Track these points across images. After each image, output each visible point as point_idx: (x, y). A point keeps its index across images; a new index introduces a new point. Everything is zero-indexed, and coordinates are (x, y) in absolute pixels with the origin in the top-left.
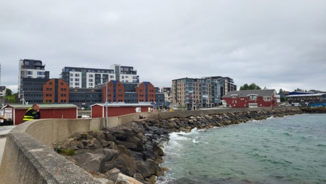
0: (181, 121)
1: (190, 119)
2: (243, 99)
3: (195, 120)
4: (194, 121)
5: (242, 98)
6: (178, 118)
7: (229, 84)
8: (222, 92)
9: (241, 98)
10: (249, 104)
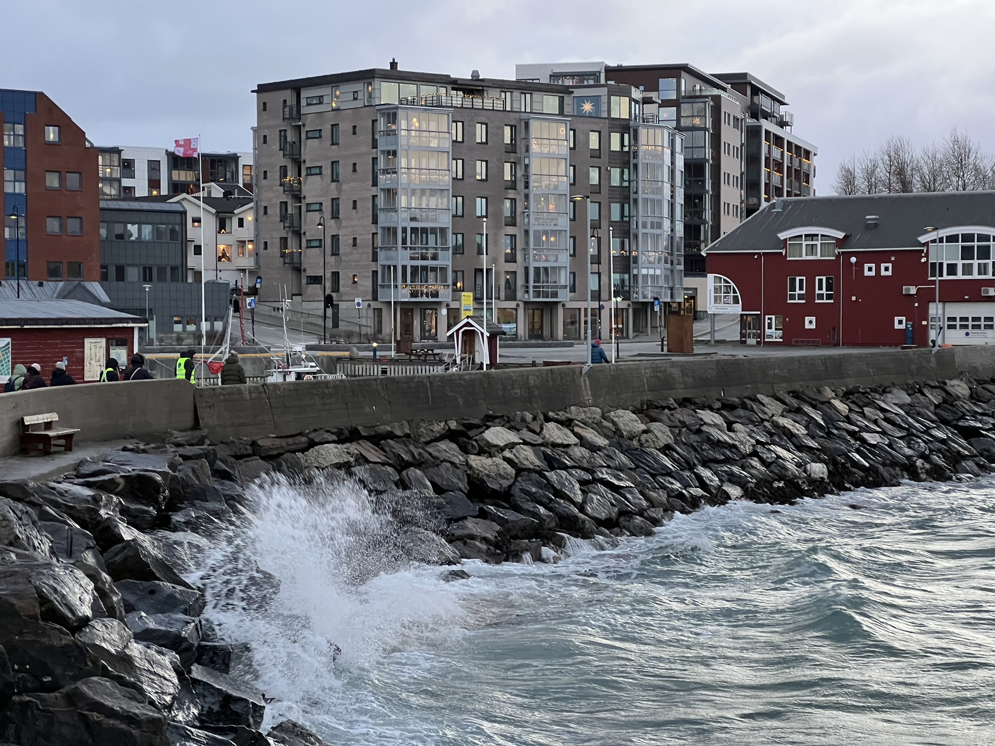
0: (401, 466)
1: (487, 450)
2: (887, 270)
3: (528, 457)
4: (520, 470)
5: (879, 258)
6: (376, 439)
7: (753, 133)
8: (693, 202)
9: (865, 258)
10: (935, 309)
